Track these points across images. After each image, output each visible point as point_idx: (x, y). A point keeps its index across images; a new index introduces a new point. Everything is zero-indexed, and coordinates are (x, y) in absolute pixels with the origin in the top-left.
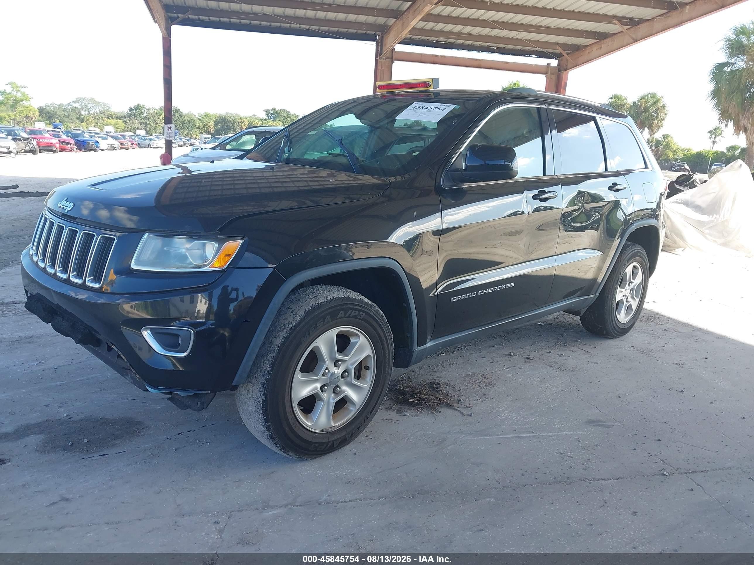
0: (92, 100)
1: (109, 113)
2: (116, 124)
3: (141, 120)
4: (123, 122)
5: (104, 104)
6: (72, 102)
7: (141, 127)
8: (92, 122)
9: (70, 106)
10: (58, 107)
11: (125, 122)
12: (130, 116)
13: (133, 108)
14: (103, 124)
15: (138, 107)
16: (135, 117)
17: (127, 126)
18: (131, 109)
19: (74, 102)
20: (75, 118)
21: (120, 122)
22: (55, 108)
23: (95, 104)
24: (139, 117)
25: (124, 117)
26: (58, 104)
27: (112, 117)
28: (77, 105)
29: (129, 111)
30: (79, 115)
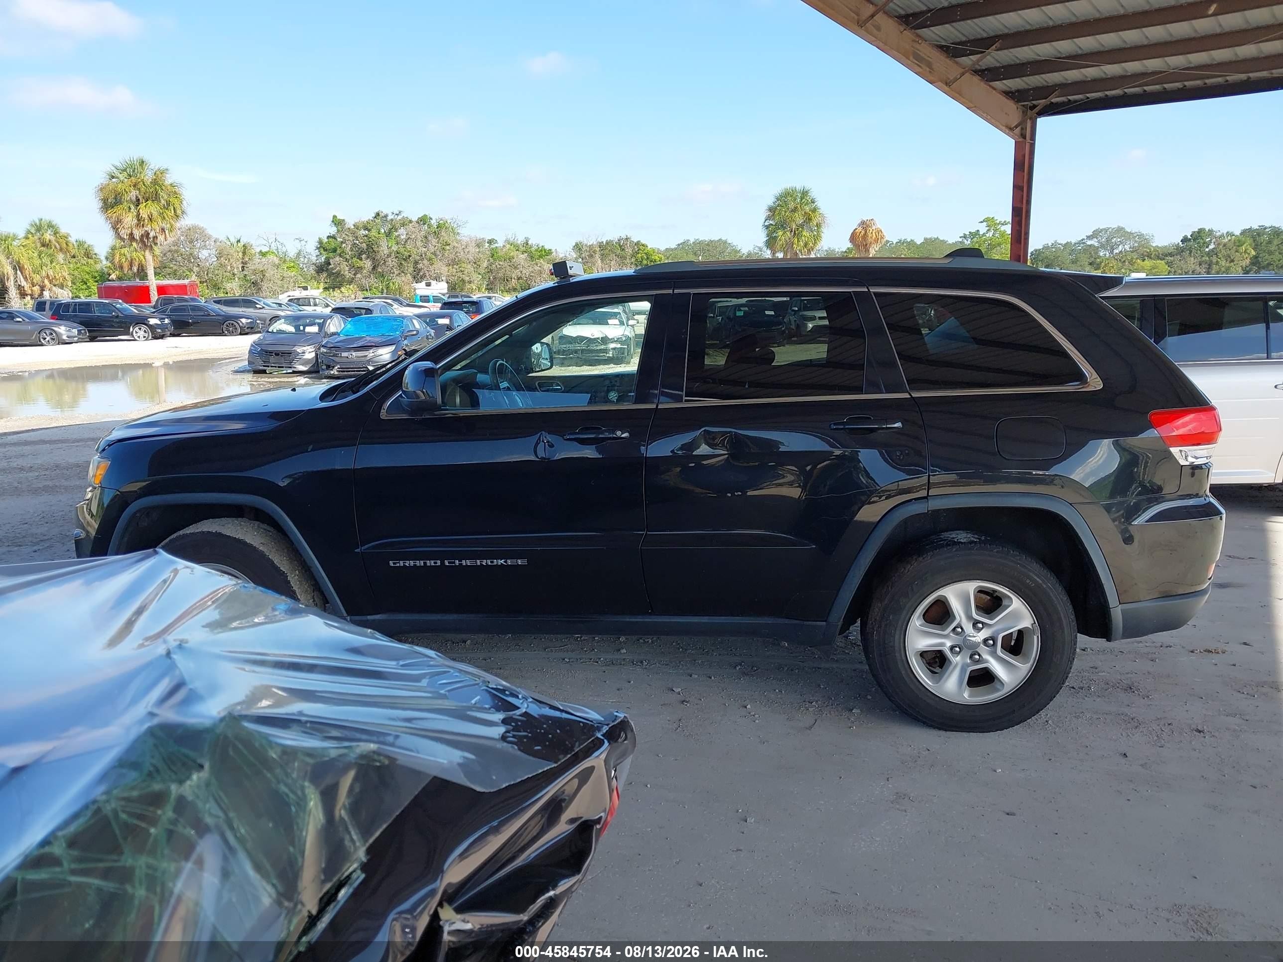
0: (1120, 230)
1: (1145, 249)
2: (1154, 269)
3: (1202, 256)
4: (1167, 263)
5: (1141, 236)
6: (1086, 238)
7: (1200, 270)
8: (1113, 267)
9: (1082, 245)
10: (1062, 248)
11: (1169, 264)
12: (1182, 252)
13: (1189, 237)
14: (1130, 270)
15: (1199, 236)
16: (1190, 253)
17: (1173, 270)
18: (1185, 240)
19: (1089, 237)
20: (1087, 263)
21: (1161, 264)
22: (1058, 249)
23: (1124, 236)
24: (1199, 252)
25: (1171, 255)
26: (1064, 242)
27: (1149, 256)
28: (1094, 242)
29: (1181, 243)
30: (1095, 258)
